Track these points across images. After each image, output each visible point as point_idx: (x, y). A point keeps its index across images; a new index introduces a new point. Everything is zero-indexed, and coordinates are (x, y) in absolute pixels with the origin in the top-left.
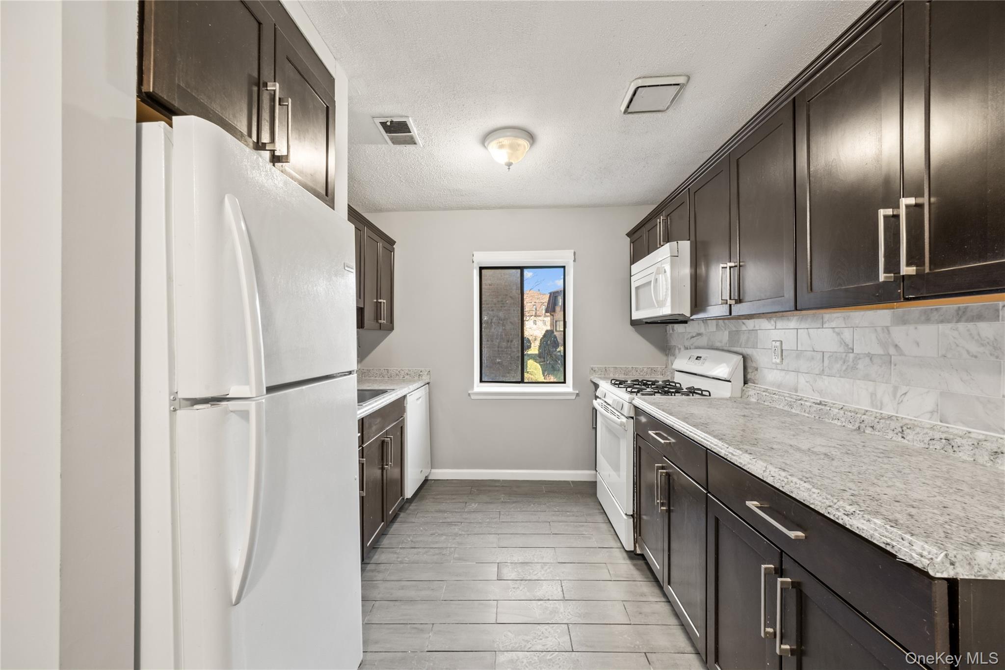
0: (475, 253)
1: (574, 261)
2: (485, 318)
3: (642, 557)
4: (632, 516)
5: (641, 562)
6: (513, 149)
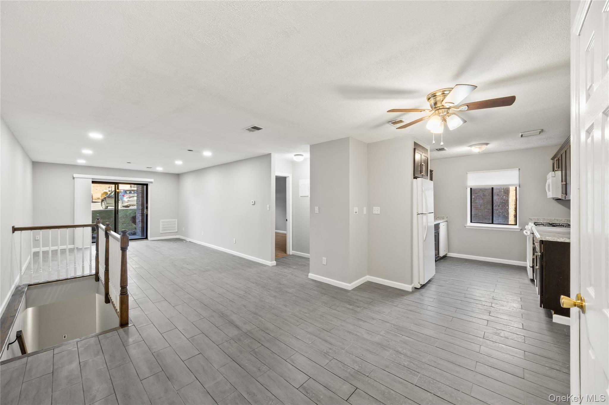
3: (534, 281)
5: (534, 283)
6: (480, 148)
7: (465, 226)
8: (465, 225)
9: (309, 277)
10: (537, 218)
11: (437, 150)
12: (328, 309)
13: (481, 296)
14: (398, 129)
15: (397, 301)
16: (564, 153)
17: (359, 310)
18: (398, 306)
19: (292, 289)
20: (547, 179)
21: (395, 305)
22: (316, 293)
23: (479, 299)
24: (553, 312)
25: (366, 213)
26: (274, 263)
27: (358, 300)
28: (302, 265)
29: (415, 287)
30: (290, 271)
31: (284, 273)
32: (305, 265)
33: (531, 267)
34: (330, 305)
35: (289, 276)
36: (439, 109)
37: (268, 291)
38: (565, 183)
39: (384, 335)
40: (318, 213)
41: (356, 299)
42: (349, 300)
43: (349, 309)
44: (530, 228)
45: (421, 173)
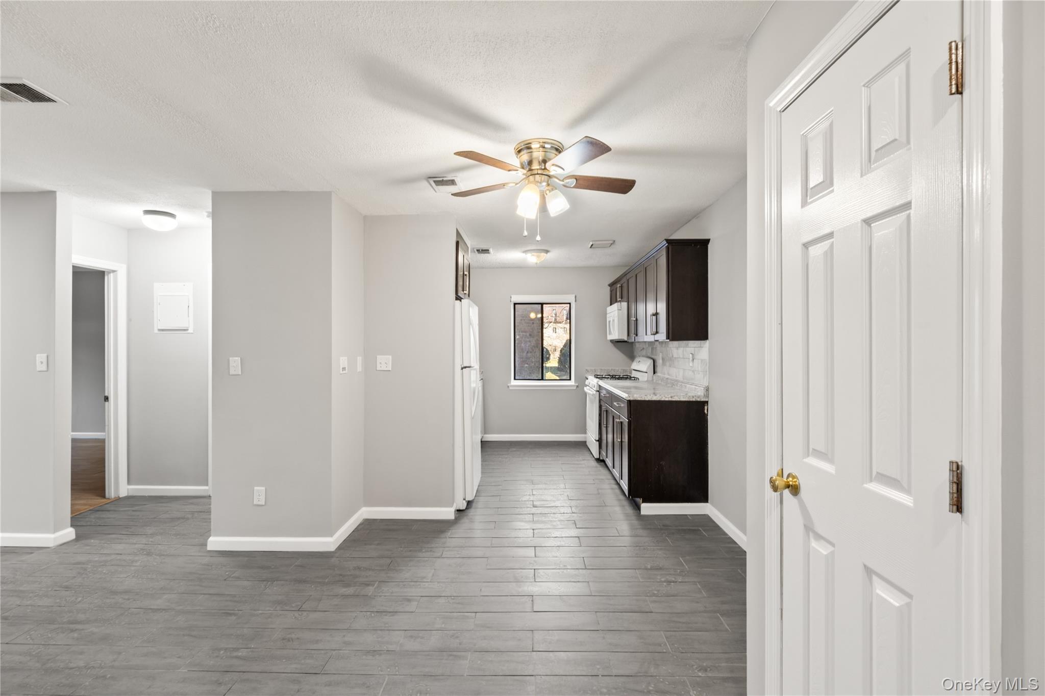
0: (512, 296)
1: (576, 301)
2: (517, 337)
3: (603, 461)
4: (598, 441)
5: (603, 463)
6: (538, 257)
7: (508, 387)
8: (509, 385)
9: (209, 548)
10: (594, 368)
11: (478, 251)
12: (296, 614)
13: (554, 499)
14: (453, 197)
15: (437, 545)
16: (632, 276)
17: (370, 590)
18: (443, 556)
19: (166, 596)
20: (608, 312)
21: (439, 555)
22: (246, 583)
23: (553, 504)
24: (641, 501)
25: (361, 371)
26: (69, 533)
27: (359, 568)
28: (173, 519)
29: (458, 509)
30: (141, 546)
31: (119, 557)
32: (183, 518)
33: (596, 440)
34: (299, 603)
35: (136, 561)
36: (536, 174)
37: (72, 631)
38: (635, 319)
39: (443, 626)
40: (240, 374)
41: (355, 569)
42: (341, 575)
43: (345, 596)
44: (596, 385)
45: (463, 291)
